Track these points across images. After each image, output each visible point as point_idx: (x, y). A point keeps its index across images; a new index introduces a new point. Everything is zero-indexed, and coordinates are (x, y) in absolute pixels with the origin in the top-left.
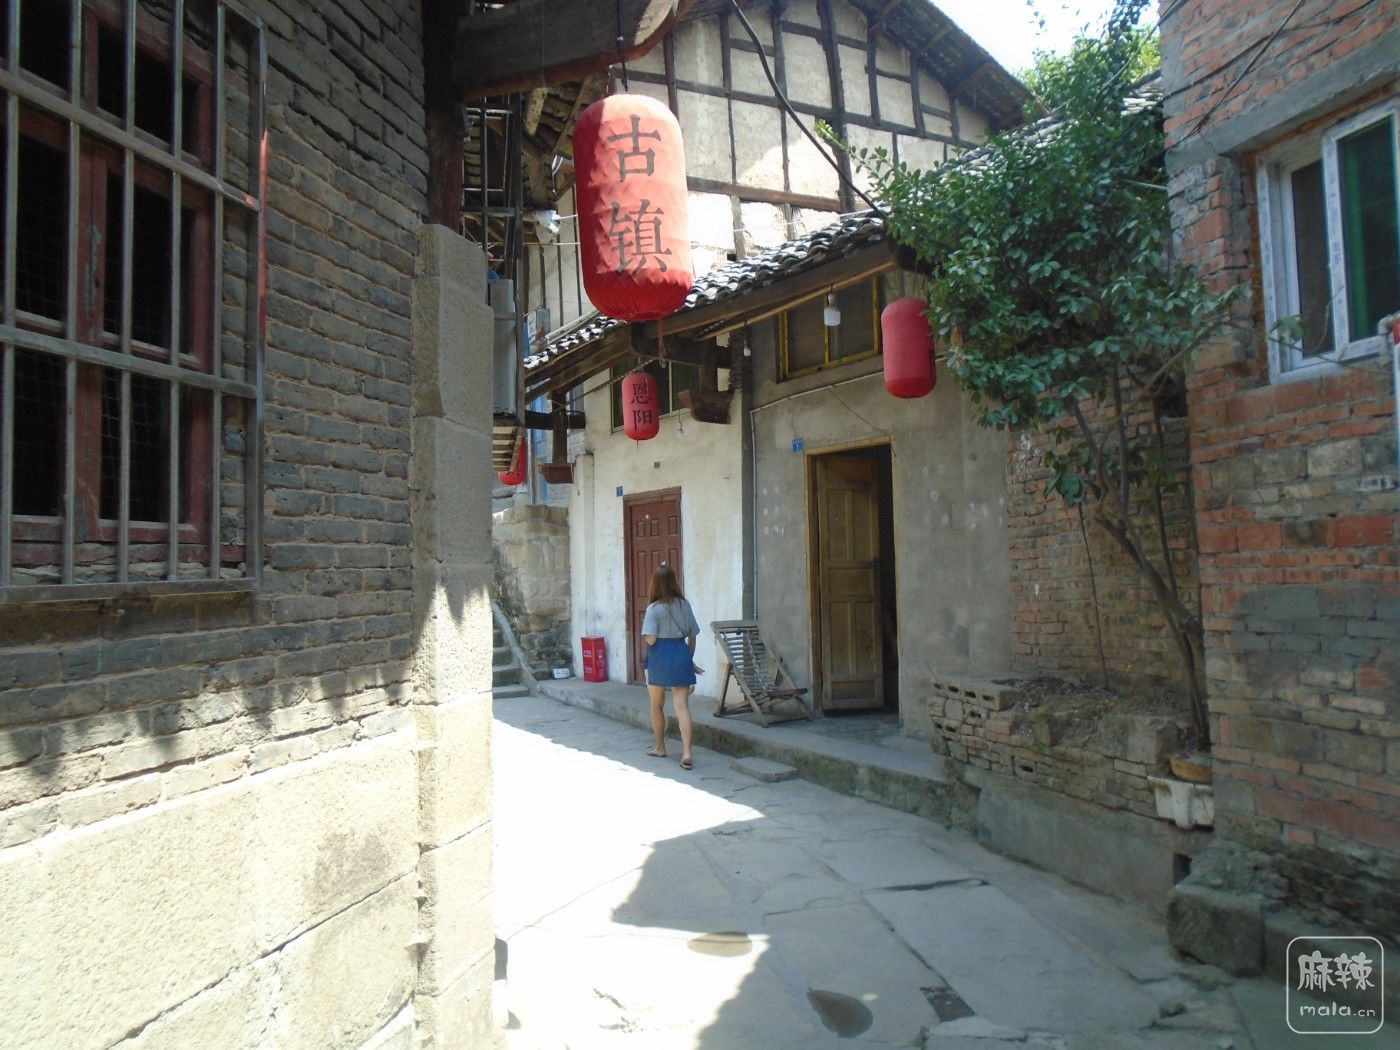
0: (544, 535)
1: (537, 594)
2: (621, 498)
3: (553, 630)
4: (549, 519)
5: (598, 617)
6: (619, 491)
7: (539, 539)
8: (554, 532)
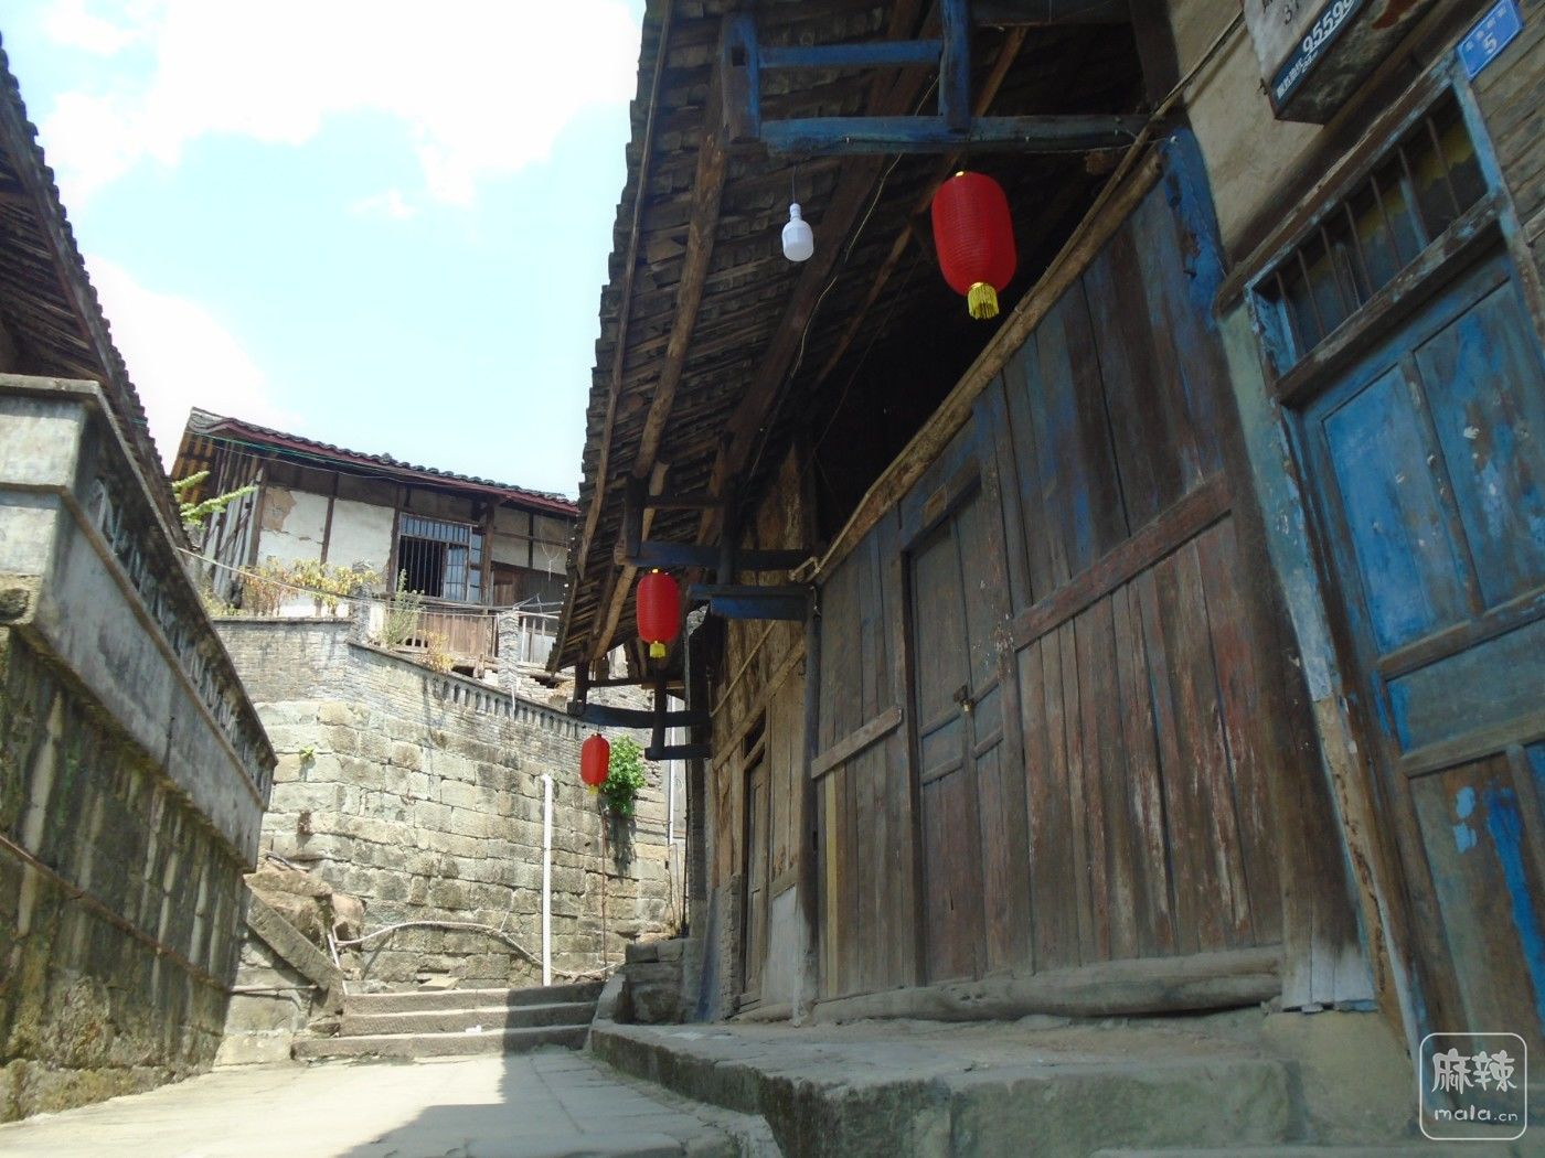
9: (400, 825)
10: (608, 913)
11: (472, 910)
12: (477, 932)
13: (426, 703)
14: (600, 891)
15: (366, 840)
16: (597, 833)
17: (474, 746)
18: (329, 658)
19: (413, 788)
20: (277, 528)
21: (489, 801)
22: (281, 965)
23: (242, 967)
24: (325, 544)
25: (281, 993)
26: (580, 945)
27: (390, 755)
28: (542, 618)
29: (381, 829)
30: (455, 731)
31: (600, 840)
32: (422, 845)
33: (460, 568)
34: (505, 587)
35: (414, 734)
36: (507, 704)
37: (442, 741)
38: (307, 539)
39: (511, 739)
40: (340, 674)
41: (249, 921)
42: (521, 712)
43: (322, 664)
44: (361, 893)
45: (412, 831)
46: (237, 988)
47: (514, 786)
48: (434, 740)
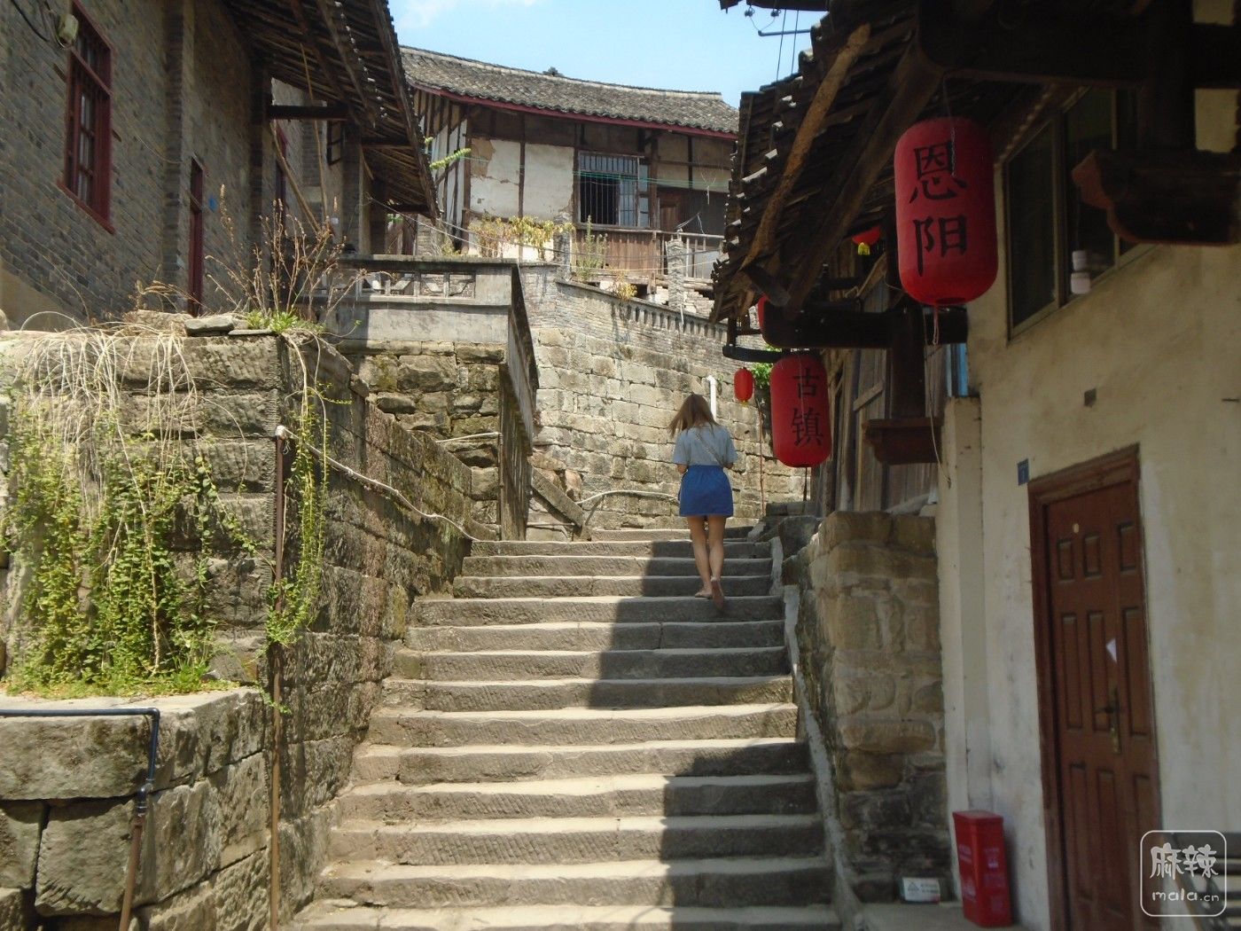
0: (880, 576)
1: (862, 705)
2: (1024, 489)
3: (902, 786)
4: (891, 541)
5: (996, 766)
6: (1023, 468)
7: (867, 584)
8: (903, 570)
9: (602, 419)
10: (765, 487)
11: (657, 482)
12: (663, 500)
13: (615, 324)
14: (758, 469)
15: (579, 431)
16: (755, 422)
17: (653, 356)
18: (543, 295)
19: (609, 391)
20: (483, 174)
21: (667, 400)
22: (553, 511)
23: (530, 511)
24: (521, 185)
25: (556, 527)
26: (743, 512)
27: (592, 367)
28: (703, 238)
29: (590, 422)
30: (637, 345)
31: (757, 428)
32: (619, 434)
33: (631, 197)
34: (669, 210)
35: (608, 349)
36: (677, 320)
37: (629, 354)
38: (507, 181)
39: (682, 348)
40: (553, 306)
41: (532, 484)
42: (688, 326)
43: (539, 298)
44: (579, 469)
45: (611, 423)
46: (529, 523)
47: (686, 386)
48: (622, 352)
